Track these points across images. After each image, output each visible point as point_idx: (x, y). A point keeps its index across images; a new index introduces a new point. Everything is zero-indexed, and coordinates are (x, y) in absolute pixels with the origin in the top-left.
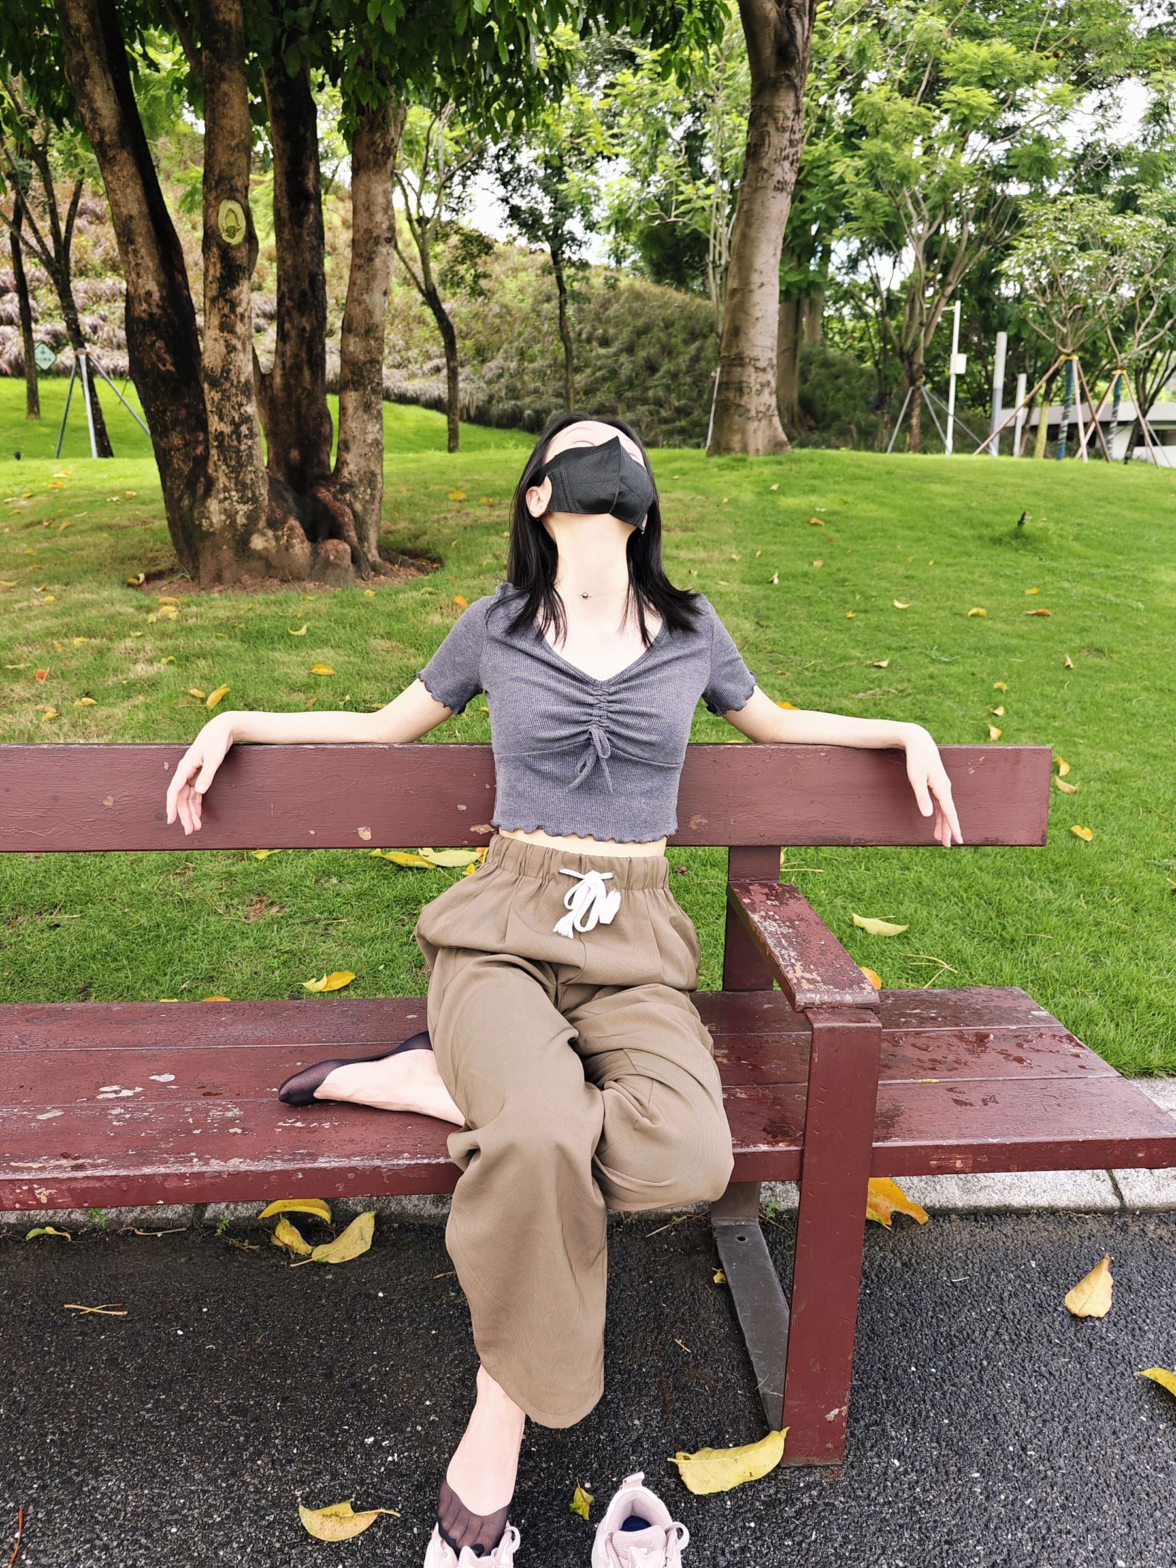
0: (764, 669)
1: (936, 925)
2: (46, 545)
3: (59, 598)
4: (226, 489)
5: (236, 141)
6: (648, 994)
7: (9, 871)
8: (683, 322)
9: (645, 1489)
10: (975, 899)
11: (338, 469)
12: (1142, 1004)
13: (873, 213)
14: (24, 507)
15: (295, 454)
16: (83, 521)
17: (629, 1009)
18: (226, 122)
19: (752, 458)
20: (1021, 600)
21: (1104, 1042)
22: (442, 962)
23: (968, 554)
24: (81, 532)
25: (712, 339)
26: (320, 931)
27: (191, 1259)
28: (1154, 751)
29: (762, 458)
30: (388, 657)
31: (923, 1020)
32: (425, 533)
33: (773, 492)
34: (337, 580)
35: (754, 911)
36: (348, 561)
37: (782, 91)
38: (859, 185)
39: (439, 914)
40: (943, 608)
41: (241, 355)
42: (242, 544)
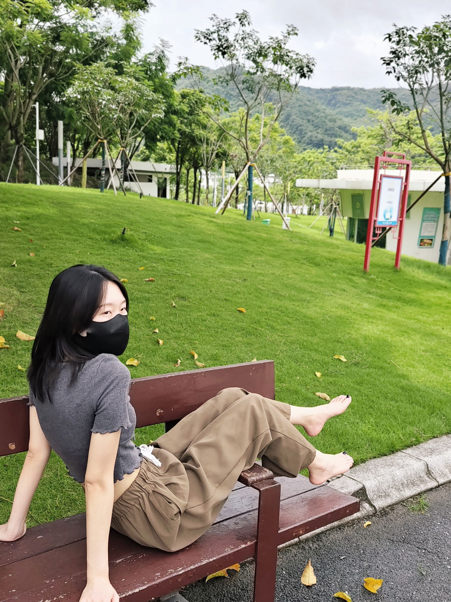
20: (139, 273)
23: (103, 249)
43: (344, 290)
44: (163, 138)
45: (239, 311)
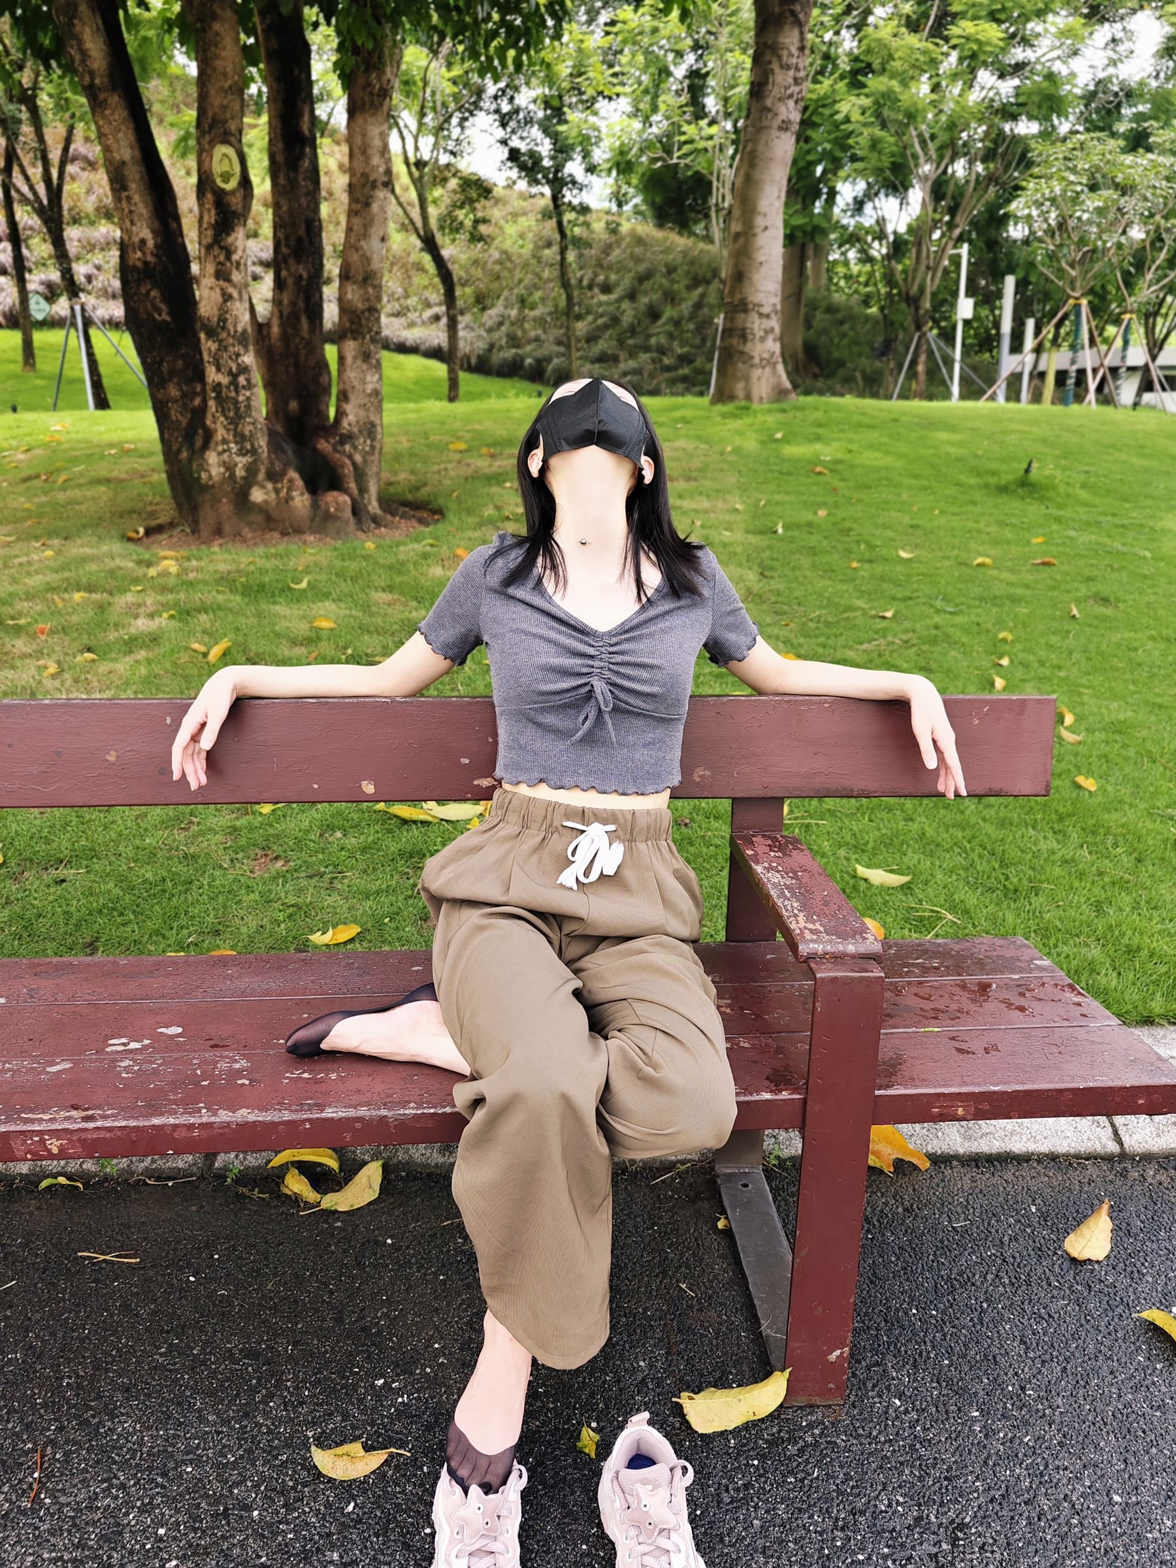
0: (768, 620)
1: (939, 876)
2: (44, 499)
3: (59, 553)
4: (225, 441)
5: (229, 82)
6: (652, 945)
7: (14, 826)
8: (685, 268)
9: (650, 1429)
10: (978, 850)
11: (338, 420)
12: (1145, 953)
13: (880, 153)
14: (20, 461)
15: (293, 405)
16: (81, 475)
17: (631, 959)
18: (218, 63)
19: (756, 406)
20: (1027, 549)
21: (1106, 991)
22: (447, 914)
23: (974, 503)
24: (80, 486)
25: (715, 285)
26: (326, 885)
27: (202, 1207)
28: (1159, 700)
29: (766, 406)
30: (390, 611)
31: (925, 970)
32: (425, 485)
33: (777, 441)
34: (338, 533)
35: (757, 862)
36: (348, 513)
37: (786, 28)
38: (865, 125)
39: (443, 867)
40: (948, 558)
41: (238, 304)
42: (241, 497)
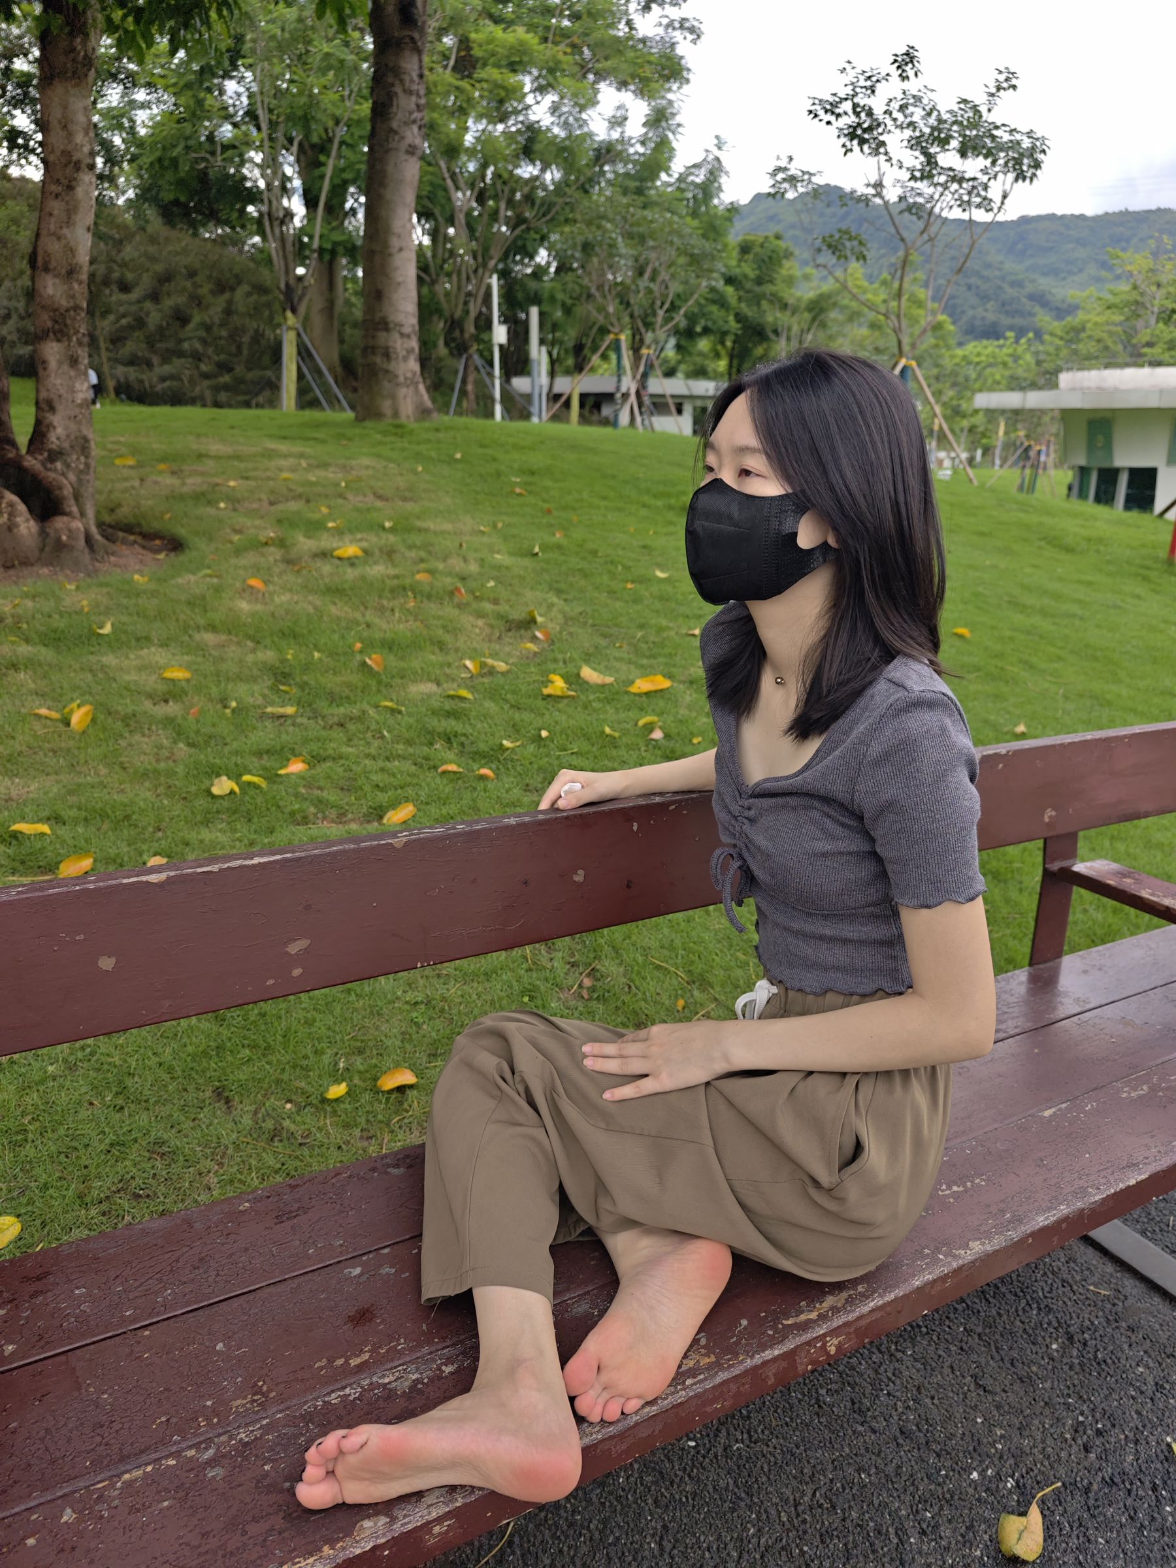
8: (207, 272)
11: (42, 433)
36: (82, 542)
37: (407, 53)
43: (1138, 597)
44: (706, 331)
45: (956, 634)
